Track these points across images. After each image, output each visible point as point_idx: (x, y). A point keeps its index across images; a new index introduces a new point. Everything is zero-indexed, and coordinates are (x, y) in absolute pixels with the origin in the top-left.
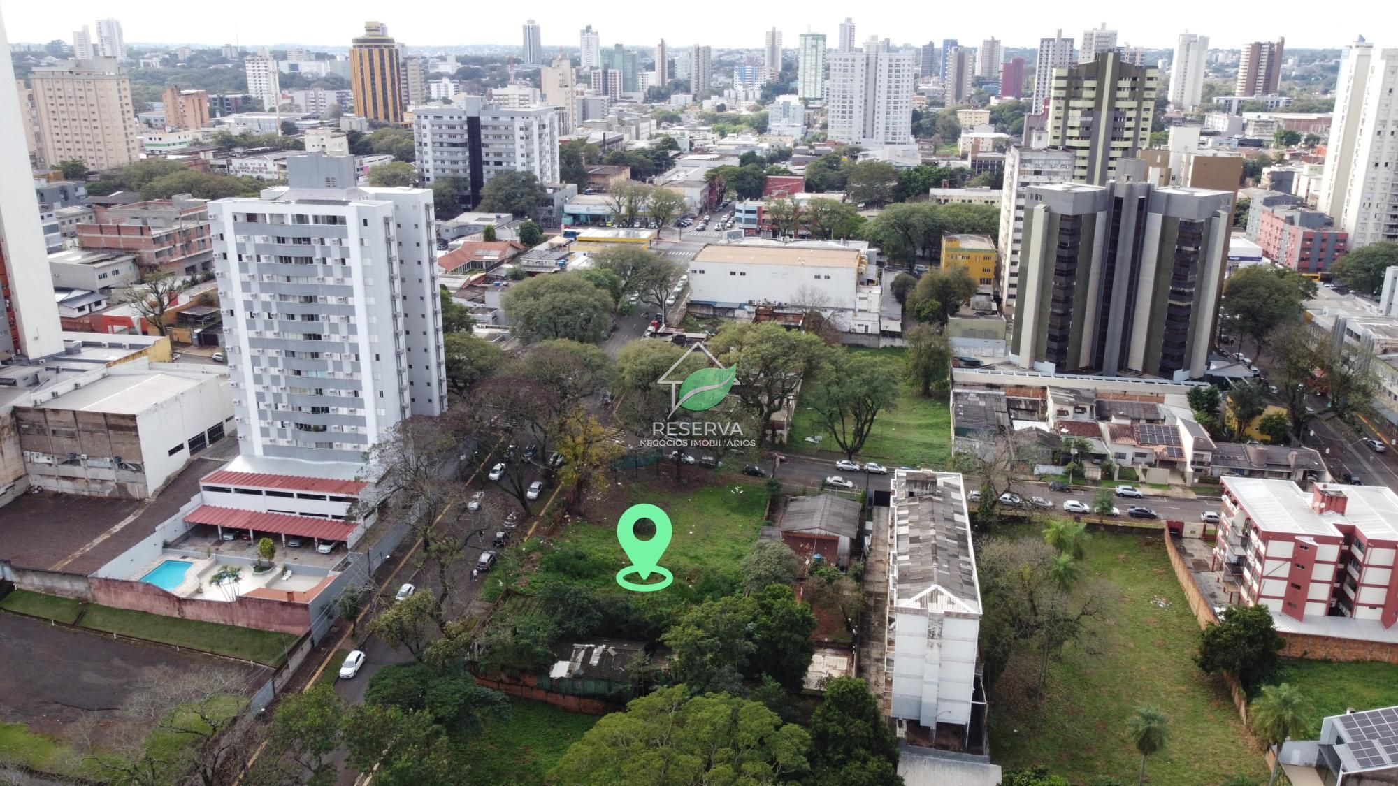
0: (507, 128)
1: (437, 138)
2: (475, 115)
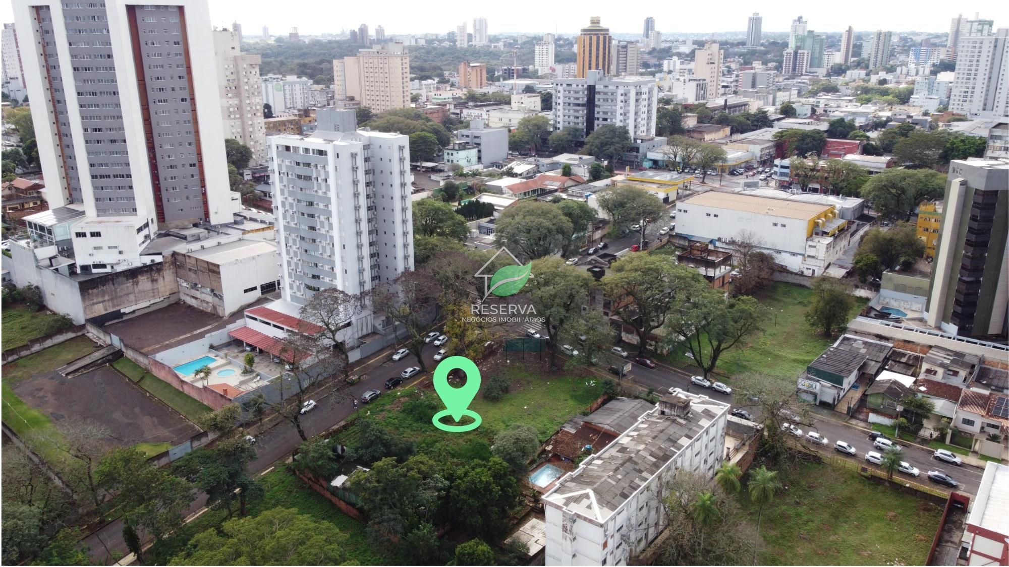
0: (612, 94)
1: (567, 100)
2: (592, 84)
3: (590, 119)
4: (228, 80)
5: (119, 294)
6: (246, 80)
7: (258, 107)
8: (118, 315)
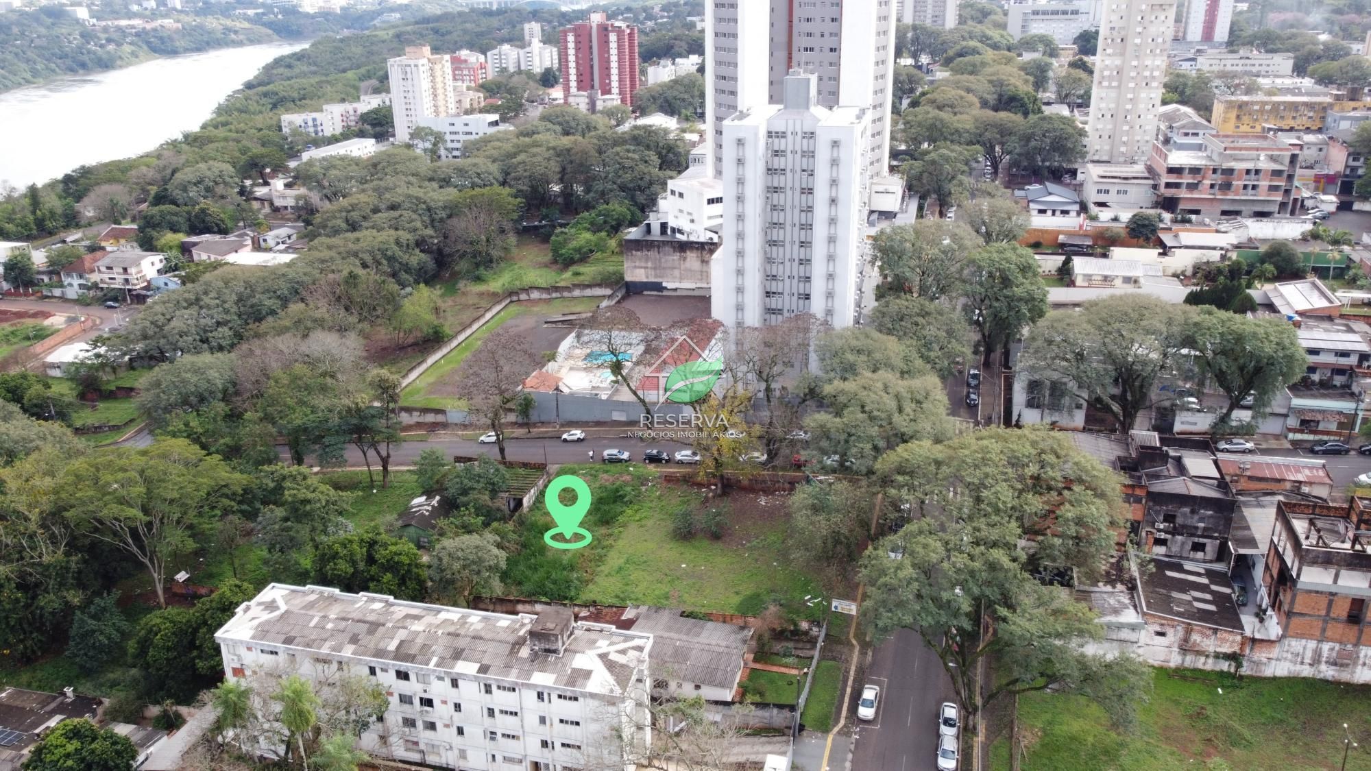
4: (1113, 29)
5: (663, 265)
6: (1139, 29)
7: (1156, 74)
8: (658, 287)
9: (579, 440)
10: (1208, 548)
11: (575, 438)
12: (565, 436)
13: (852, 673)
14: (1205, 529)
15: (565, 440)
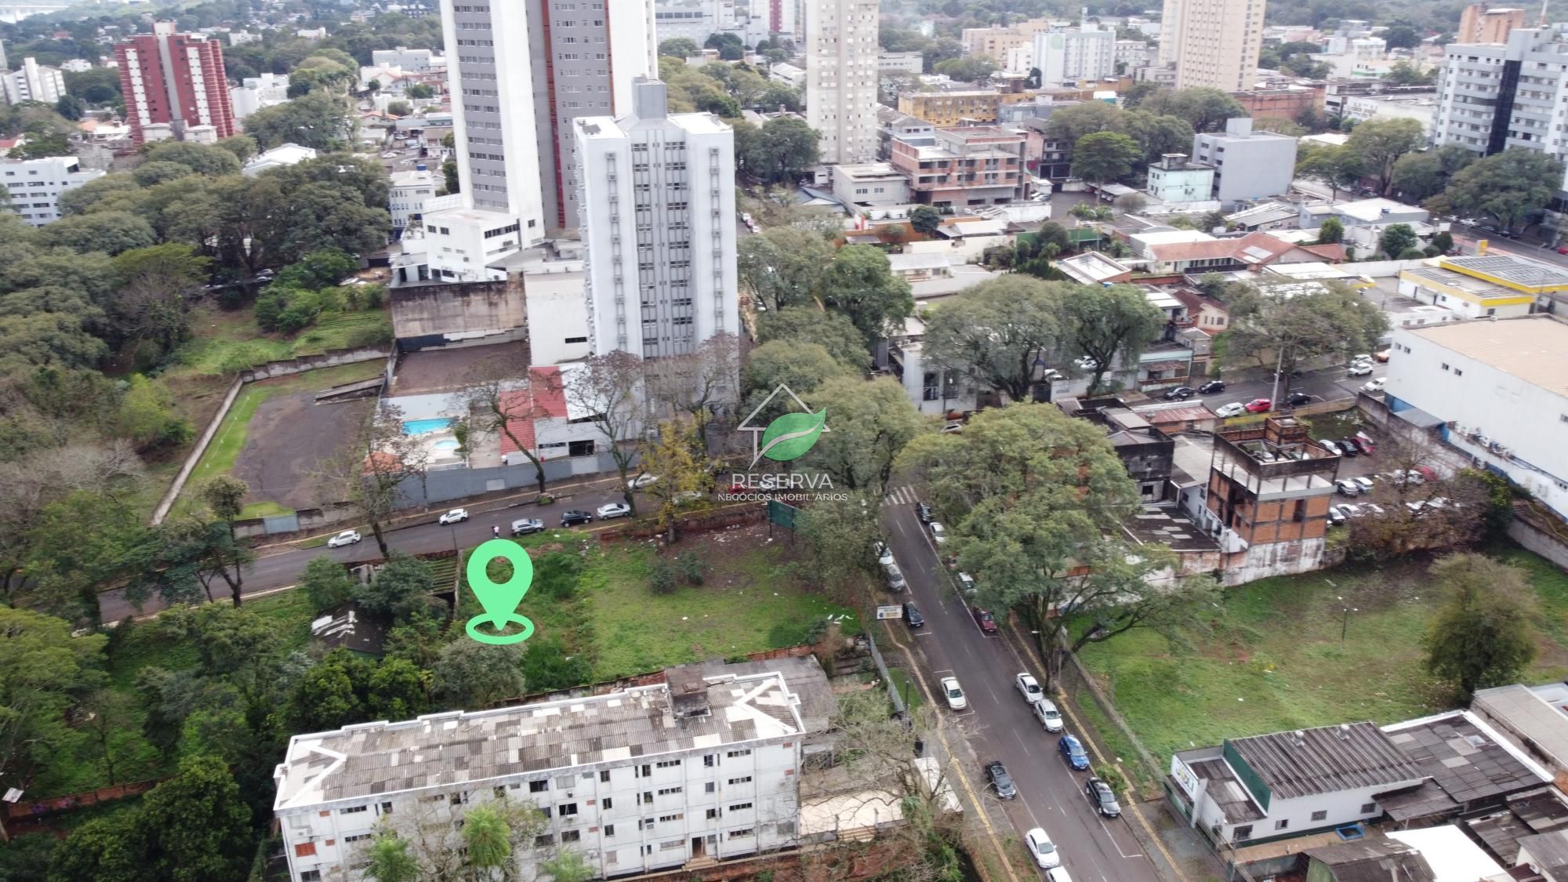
0: (1550, 83)
1: (1463, 90)
2: (1515, 58)
3: (1499, 132)
4: (825, 29)
5: (443, 314)
6: (850, 29)
7: (870, 73)
8: (438, 340)
9: (463, 520)
10: (1155, 490)
11: (458, 518)
12: (443, 518)
13: (918, 674)
14: (1152, 473)
15: (445, 523)
